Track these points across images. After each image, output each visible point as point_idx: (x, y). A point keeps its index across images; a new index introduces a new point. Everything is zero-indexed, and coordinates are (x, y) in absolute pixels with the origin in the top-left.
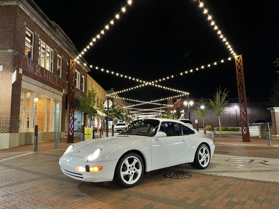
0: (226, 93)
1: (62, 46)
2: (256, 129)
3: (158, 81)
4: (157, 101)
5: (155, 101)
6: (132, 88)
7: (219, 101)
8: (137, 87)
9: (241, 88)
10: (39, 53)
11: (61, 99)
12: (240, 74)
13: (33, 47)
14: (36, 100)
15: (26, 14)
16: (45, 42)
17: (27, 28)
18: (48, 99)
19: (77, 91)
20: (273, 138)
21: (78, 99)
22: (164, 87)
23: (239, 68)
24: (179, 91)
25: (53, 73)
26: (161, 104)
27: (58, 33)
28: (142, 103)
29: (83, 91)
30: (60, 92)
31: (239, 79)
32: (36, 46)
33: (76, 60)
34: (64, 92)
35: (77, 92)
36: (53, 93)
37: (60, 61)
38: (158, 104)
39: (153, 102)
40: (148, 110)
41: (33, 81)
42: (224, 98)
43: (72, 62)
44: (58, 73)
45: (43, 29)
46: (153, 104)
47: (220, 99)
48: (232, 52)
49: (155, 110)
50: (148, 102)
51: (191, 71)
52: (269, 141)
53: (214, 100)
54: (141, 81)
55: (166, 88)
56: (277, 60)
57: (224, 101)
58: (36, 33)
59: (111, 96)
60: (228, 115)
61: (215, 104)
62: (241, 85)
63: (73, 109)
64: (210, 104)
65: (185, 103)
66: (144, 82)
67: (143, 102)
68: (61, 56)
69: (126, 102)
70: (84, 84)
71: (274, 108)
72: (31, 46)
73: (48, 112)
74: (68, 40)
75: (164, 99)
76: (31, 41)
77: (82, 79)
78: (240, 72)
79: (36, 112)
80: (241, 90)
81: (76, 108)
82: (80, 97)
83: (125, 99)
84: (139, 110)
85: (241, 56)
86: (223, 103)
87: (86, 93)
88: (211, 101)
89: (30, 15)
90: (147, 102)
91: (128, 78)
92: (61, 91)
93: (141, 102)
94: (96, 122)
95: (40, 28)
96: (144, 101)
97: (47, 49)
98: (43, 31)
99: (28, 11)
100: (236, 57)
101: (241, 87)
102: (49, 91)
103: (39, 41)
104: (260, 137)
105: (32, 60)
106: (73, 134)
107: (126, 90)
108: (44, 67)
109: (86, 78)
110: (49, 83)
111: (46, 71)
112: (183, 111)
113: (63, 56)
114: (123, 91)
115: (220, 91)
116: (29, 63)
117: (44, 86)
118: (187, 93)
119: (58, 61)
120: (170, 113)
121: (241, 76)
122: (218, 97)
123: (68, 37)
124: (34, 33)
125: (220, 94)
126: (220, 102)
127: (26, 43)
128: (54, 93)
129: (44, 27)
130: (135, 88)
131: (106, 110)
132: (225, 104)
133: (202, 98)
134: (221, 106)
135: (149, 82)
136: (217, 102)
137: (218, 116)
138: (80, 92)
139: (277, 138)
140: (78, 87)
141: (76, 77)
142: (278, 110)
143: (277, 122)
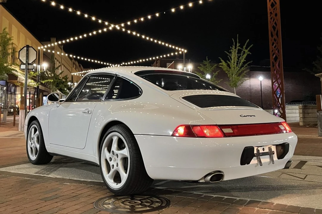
0: (249, 49)
3: (132, 23)
5: (129, 63)
6: (85, 35)
7: (236, 61)
8: (95, 33)
9: (275, 37)
12: (273, 12)
22: (143, 37)
24: (170, 46)
42: (245, 55)
47: (238, 58)
51: (191, 5)
53: (227, 59)
54: (100, 21)
55: (148, 38)
57: (244, 62)
59: (47, 49)
60: (249, 91)
61: (229, 66)
62: (275, 31)
64: (220, 66)
65: (180, 68)
66: (107, 23)
75: (144, 60)
78: (273, 8)
80: (275, 40)
83: (74, 57)
86: (242, 66)
88: (222, 60)
104: (301, 124)
107: (74, 39)
114: (68, 41)
115: (238, 45)
118: (183, 50)
121: (276, 15)
122: (234, 55)
125: (237, 48)
126: (237, 64)
130: (90, 34)
131: (23, 67)
132: (246, 66)
133: (207, 59)
134: (239, 70)
135: (115, 24)
136: (233, 63)
137: (232, 87)
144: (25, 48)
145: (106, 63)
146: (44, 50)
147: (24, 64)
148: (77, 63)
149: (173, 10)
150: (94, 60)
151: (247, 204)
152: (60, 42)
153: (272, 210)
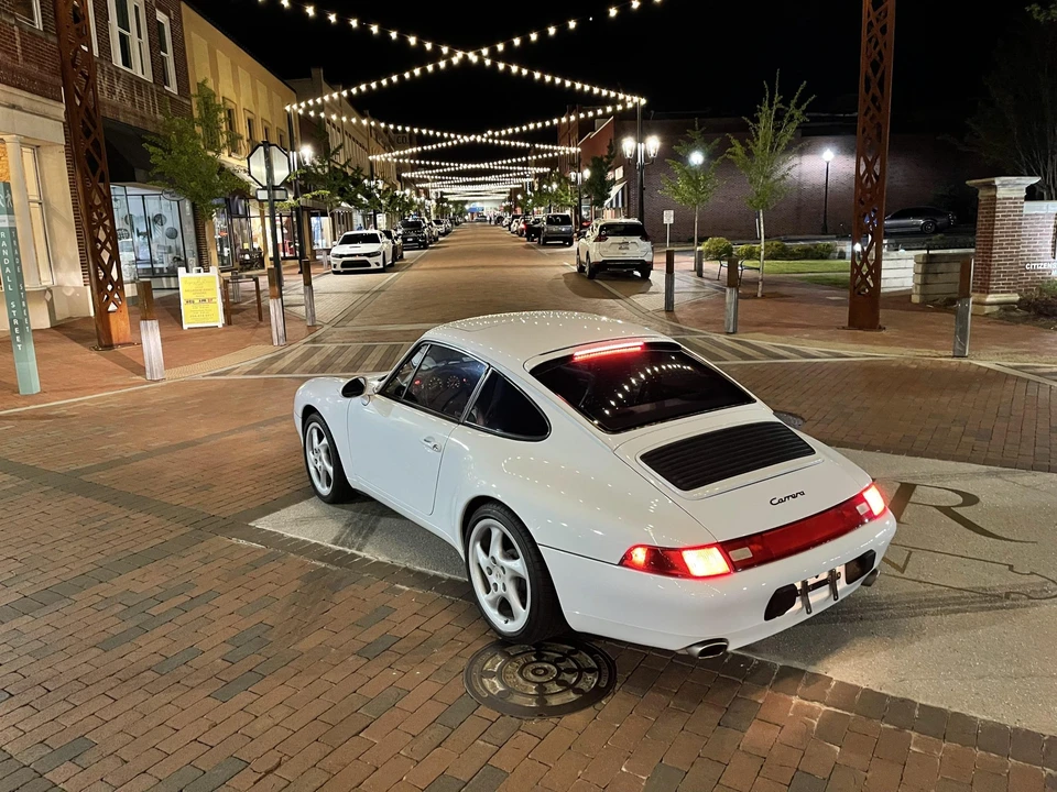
0: (804, 107)
2: (902, 263)
3: (509, 45)
4: (510, 131)
5: (503, 132)
6: (395, 78)
7: (769, 142)
8: (417, 72)
9: (875, 90)
11: (55, 132)
12: (878, 20)
19: (139, 88)
21: (151, 128)
22: (537, 75)
24: (605, 92)
26: (527, 145)
28: (449, 139)
29: (173, 88)
30: (44, 100)
31: (873, 44)
35: (140, 95)
36: (10, 110)
39: (493, 137)
40: (478, 166)
42: (795, 125)
46: (496, 142)
47: (775, 135)
49: (507, 165)
50: (472, 138)
52: (964, 339)
53: (745, 133)
54: (429, 46)
57: (789, 141)
60: (796, 189)
61: (749, 153)
62: (875, 75)
64: (729, 157)
65: (628, 145)
66: (445, 50)
67: (452, 136)
70: (169, 55)
71: (998, 181)
75: (539, 125)
77: (156, 30)
78: (880, 10)
80: (874, 99)
81: (139, 173)
82: (159, 117)
83: (373, 124)
84: (440, 167)
87: (190, 100)
88: (734, 142)
90: (469, 136)
92: (54, 99)
93: (446, 135)
96: (456, 134)
101: (874, 83)
104: (916, 299)
107: (369, 87)
109: (177, 23)
112: (619, 173)
114: (354, 91)
115: (776, 99)
118: (636, 99)
120: (568, 180)
121: (884, 30)
122: (765, 125)
125: (775, 108)
126: (771, 148)
130: (407, 75)
131: (263, 195)
133: (697, 125)
135: (466, 50)
136: (759, 146)
138: (152, 94)
139: (987, 309)
140: (141, 69)
141: (123, 23)
142: (1010, 188)
143: (997, 241)
144: (262, 148)
145: (449, 133)
146: (301, 112)
147: (264, 188)
150: (420, 128)
151: (775, 681)
153: (827, 708)
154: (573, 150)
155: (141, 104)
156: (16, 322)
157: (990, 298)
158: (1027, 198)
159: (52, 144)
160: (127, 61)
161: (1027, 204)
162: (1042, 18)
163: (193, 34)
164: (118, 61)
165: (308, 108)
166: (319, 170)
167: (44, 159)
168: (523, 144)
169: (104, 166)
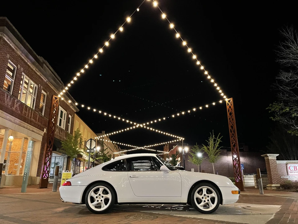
0: (220, 139)
1: (48, 83)
2: (251, 179)
3: (150, 123)
4: (150, 146)
5: (149, 146)
8: (128, 129)
10: (20, 88)
11: (40, 138)
12: (231, 118)
13: (14, 81)
14: (11, 138)
15: (10, 46)
16: (28, 77)
17: (9, 60)
18: (25, 138)
20: (269, 188)
21: (62, 140)
22: (157, 131)
23: (230, 111)
24: (173, 136)
25: (34, 109)
26: (155, 151)
27: (45, 70)
28: (135, 148)
29: (69, 132)
30: (40, 130)
31: (231, 122)
32: (18, 80)
33: (59, 96)
34: (45, 131)
35: (61, 132)
37: (44, 98)
38: (153, 150)
39: (146, 148)
41: (9, 117)
42: (218, 143)
43: (55, 98)
44: (41, 110)
45: (28, 63)
46: (147, 149)
47: (214, 145)
48: (222, 94)
50: (141, 148)
52: (261, 189)
53: (207, 145)
54: (131, 123)
55: (159, 132)
56: (270, 105)
57: (218, 146)
58: (19, 66)
59: (100, 139)
60: (227, 165)
61: (208, 149)
62: (232, 129)
63: (51, 149)
64: (203, 149)
65: (180, 149)
67: (136, 147)
68: (47, 93)
69: (119, 148)
70: (70, 125)
71: (268, 155)
72: (12, 80)
73: (24, 153)
74: (56, 77)
75: (158, 145)
76: (13, 75)
77: (68, 119)
78: (231, 115)
79: (9, 152)
80: (233, 134)
81: (58, 149)
82: (64, 138)
83: (116, 143)
85: (231, 99)
86: (217, 149)
87: (72, 134)
88: (204, 146)
89: (15, 48)
90: (140, 147)
91: (117, 118)
92: (42, 131)
93: (134, 147)
94: (82, 168)
95: (25, 62)
96: (137, 147)
97: (31, 84)
98: (28, 66)
99: (13, 43)
100: (227, 100)
101: (232, 131)
102: (26, 128)
103: (22, 74)
104: (256, 187)
105: (11, 94)
106: (48, 178)
107: (116, 133)
108: (24, 103)
109: (73, 118)
110: (28, 120)
111: (27, 106)
112: (179, 159)
113: (48, 93)
114: (112, 134)
115: (213, 136)
116: (7, 96)
117: (22, 124)
118: (182, 138)
119: (42, 97)
121: (233, 120)
122: (211, 142)
123: (56, 74)
124: (17, 66)
125: (213, 138)
126: (214, 148)
127: (7, 76)
128: (33, 131)
129: (29, 61)
130: (126, 130)
131: (88, 151)
132: (219, 149)
133: (197, 144)
134: (215, 152)
135: (140, 124)
136: (210, 147)
137: (211, 162)
138: (64, 132)
139: (273, 188)
140: (63, 127)
141: (61, 116)
142: (272, 157)
143: (272, 170)
144: (90, 140)
145: (135, 146)
146: (98, 139)
147: (89, 149)
148: (117, 146)
149: (173, 116)
152: (108, 135)
154: (167, 153)
155: (61, 134)
156: (25, 173)
157: (273, 185)
158: (277, 159)
159: (39, 141)
160: (60, 125)
161: (277, 161)
162: (274, 120)
163: (76, 121)
164: (58, 124)
165: (101, 138)
166: (100, 154)
167: (36, 144)
168: (154, 150)
169: (52, 143)
